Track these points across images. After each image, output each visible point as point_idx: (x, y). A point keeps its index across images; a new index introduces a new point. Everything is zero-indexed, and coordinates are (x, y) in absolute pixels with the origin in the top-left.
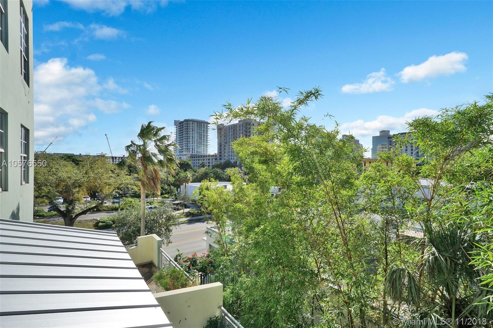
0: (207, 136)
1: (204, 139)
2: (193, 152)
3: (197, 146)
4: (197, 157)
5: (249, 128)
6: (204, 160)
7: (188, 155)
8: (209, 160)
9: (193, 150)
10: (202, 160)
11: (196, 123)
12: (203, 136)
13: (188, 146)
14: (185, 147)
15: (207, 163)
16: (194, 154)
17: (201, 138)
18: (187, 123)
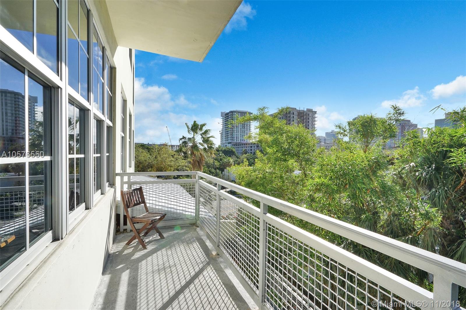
0: (250, 125)
1: (247, 128)
2: (237, 140)
3: (241, 134)
4: (240, 145)
5: (289, 117)
6: (246, 147)
7: (233, 143)
8: (251, 147)
9: (237, 138)
10: (245, 147)
11: (240, 114)
12: (246, 125)
13: (232, 135)
14: (230, 136)
15: (250, 150)
16: (238, 142)
17: (244, 127)
18: (232, 114)
